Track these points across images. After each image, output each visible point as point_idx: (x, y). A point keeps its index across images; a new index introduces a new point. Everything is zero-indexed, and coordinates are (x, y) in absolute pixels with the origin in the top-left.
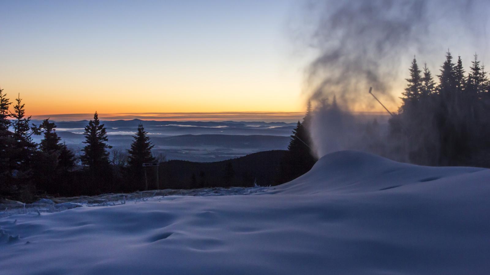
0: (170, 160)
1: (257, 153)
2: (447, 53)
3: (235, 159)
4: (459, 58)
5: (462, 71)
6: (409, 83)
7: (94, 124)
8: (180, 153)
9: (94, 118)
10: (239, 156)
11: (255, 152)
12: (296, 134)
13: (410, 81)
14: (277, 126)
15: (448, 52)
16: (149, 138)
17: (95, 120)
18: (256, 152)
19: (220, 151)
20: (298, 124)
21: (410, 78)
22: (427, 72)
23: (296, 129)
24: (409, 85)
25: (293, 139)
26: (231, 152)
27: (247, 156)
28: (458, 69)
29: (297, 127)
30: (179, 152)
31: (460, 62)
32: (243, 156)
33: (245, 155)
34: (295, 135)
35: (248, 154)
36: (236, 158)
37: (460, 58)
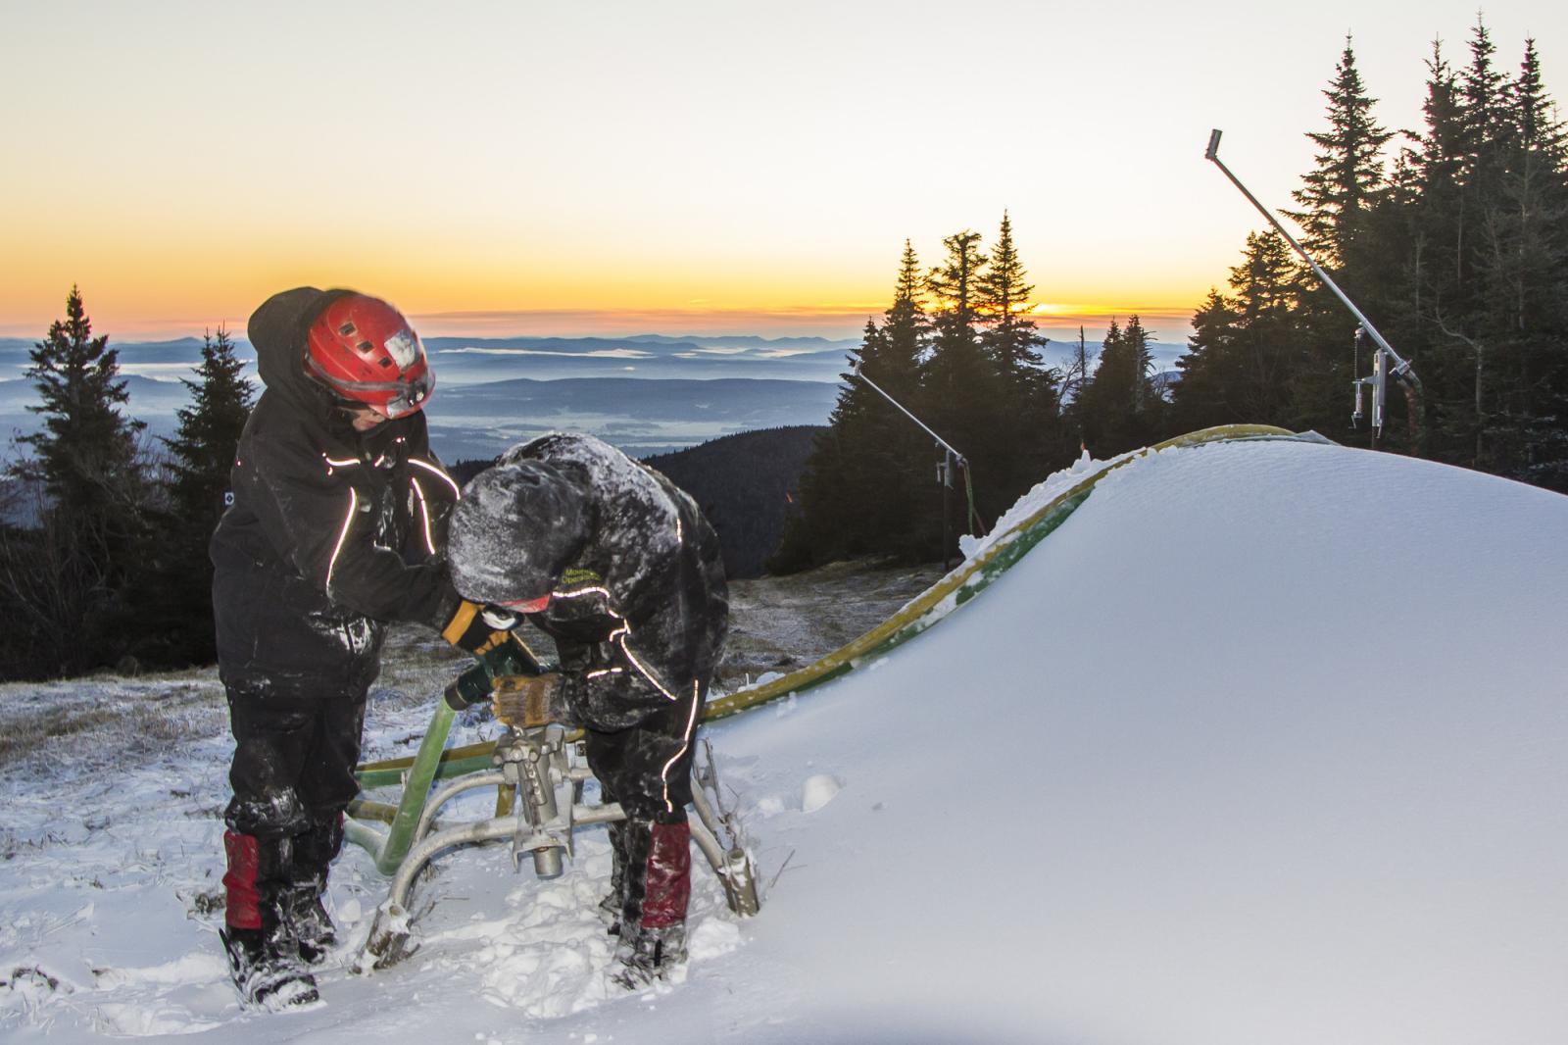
0: (462, 462)
1: (736, 435)
2: (1475, 29)
3: (666, 456)
4: (1530, 49)
5: (1540, 102)
6: (1323, 152)
7: (67, 335)
8: (497, 439)
9: (69, 311)
10: (680, 446)
11: (730, 434)
12: (863, 368)
13: (1325, 141)
14: (802, 349)
15: (1478, 27)
16: (251, 388)
17: (71, 319)
18: (734, 434)
19: (617, 432)
20: (867, 331)
21: (1329, 128)
22: (1444, 80)
23: (861, 348)
24: (1322, 160)
25: (851, 388)
26: (653, 433)
27: (707, 444)
28: (1523, 94)
29: (866, 343)
30: (490, 434)
31: (1531, 63)
32: (694, 444)
33: (700, 444)
34: (857, 371)
35: (710, 440)
36: (672, 452)
37: (1534, 45)
